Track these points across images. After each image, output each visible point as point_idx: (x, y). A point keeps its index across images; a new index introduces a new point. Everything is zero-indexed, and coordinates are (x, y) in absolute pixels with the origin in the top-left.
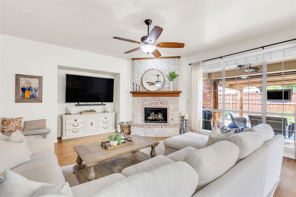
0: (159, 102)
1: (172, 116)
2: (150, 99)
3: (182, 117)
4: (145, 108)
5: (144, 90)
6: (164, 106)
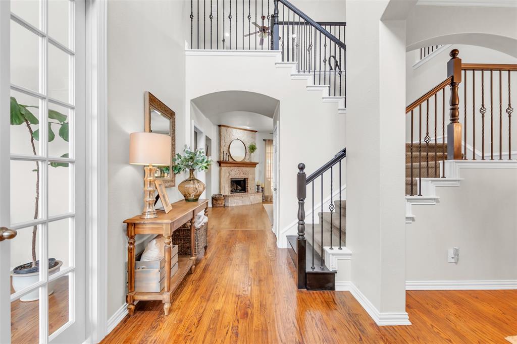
0: (242, 172)
1: (251, 186)
2: (236, 169)
3: (258, 186)
4: (231, 179)
5: (231, 160)
6: (246, 177)
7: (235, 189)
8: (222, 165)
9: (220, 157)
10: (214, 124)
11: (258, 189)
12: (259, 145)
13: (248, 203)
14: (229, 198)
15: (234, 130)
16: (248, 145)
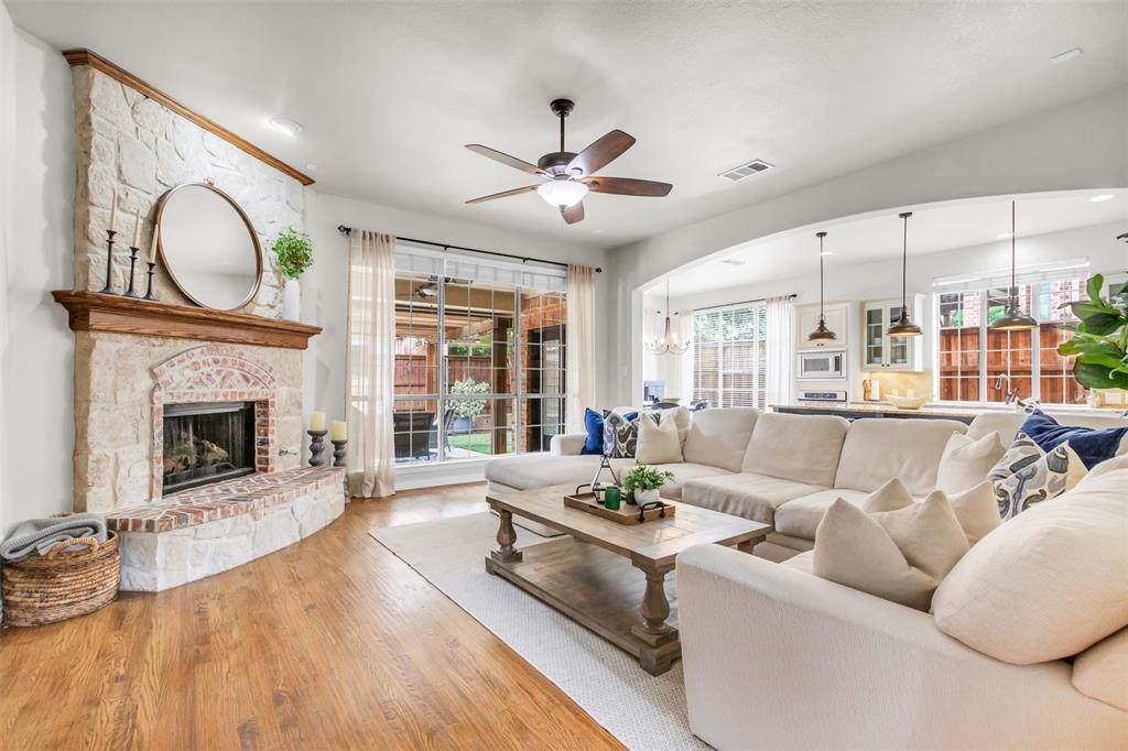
0: (237, 372)
1: (284, 438)
2: (200, 352)
3: (316, 436)
4: (167, 407)
5: (164, 297)
6: (255, 393)
7: (192, 460)
8: (95, 318)
9: (80, 267)
10: (23, 27)
11: (315, 451)
12: (322, 248)
13: (286, 538)
14: (162, 538)
15: (190, 129)
16: (269, 236)
